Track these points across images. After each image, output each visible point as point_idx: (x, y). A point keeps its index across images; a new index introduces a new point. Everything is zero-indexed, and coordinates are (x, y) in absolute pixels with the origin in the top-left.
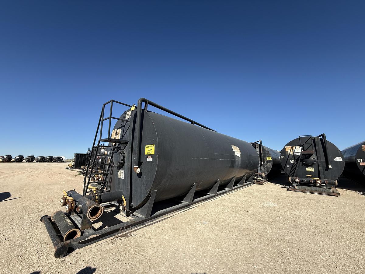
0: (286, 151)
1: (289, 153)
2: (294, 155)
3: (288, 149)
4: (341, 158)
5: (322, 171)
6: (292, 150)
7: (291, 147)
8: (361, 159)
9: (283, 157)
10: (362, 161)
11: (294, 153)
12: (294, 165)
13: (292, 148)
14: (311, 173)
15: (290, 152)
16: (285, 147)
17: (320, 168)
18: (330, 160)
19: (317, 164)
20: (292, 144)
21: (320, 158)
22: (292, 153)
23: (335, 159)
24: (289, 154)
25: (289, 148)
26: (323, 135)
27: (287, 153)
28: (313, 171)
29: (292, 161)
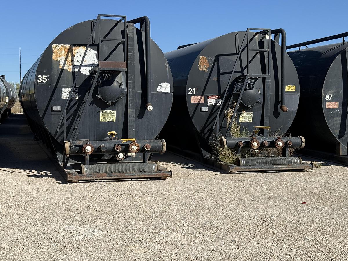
0: (55, 58)
1: (61, 67)
2: (74, 74)
3: (60, 54)
4: (168, 84)
5: (133, 119)
6: (69, 58)
7: (68, 46)
8: (194, 89)
9: (43, 79)
10: (194, 94)
11: (74, 66)
12: (72, 103)
13: (70, 50)
14: (109, 125)
15: (64, 65)
16: (50, 46)
17: (130, 111)
18: (150, 91)
19: (124, 101)
22: (68, 67)
23: (159, 87)
24: (62, 70)
25: (63, 52)
26: (143, 21)
27: (55, 67)
28: (114, 119)
29: (66, 93)
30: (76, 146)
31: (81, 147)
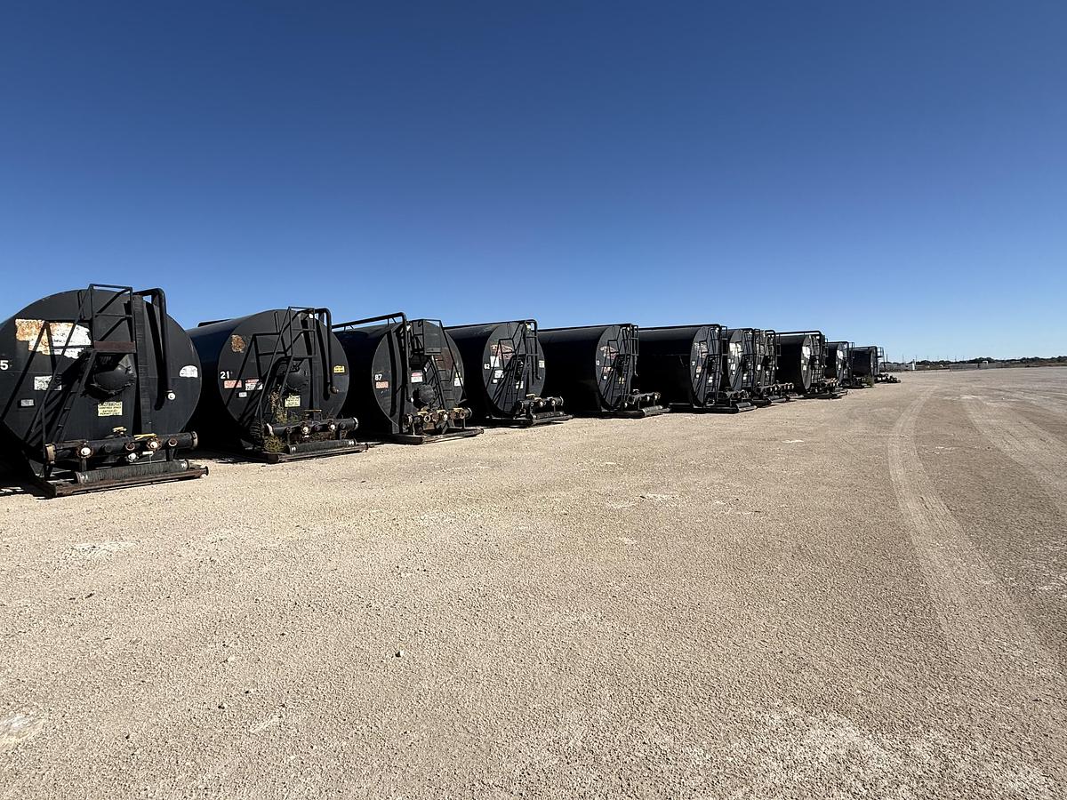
0: (19, 338)
1: (31, 348)
2: (53, 357)
3: (28, 332)
4: (194, 368)
5: (148, 410)
6: (45, 337)
7: (41, 323)
8: (227, 372)
9: (1, 365)
10: (228, 377)
11: (52, 348)
12: (53, 396)
13: (46, 327)
14: (114, 420)
15: (36, 346)
16: (12, 321)
17: (142, 401)
18: (170, 376)
19: (134, 389)
20: (48, 311)
21: (146, 369)
22: (43, 349)
23: (182, 371)
24: (34, 352)
25: (34, 329)
26: (156, 294)
27: (21, 349)
28: (120, 412)
29: (41, 383)
30: (64, 449)
31: (74, 450)
